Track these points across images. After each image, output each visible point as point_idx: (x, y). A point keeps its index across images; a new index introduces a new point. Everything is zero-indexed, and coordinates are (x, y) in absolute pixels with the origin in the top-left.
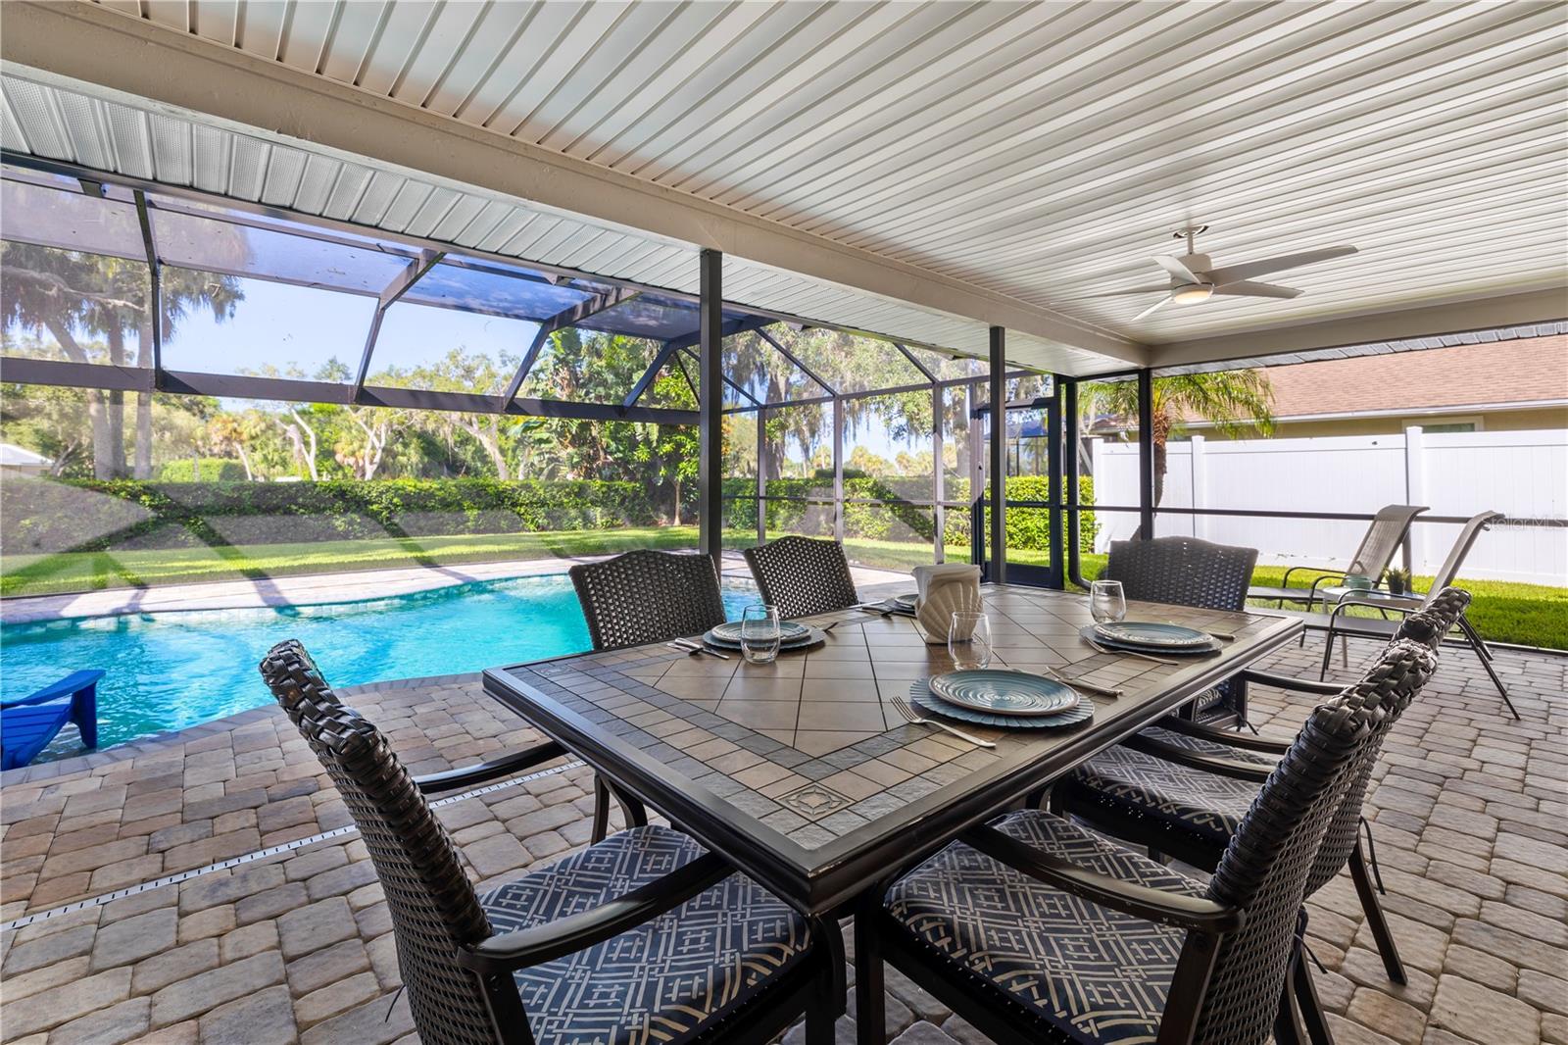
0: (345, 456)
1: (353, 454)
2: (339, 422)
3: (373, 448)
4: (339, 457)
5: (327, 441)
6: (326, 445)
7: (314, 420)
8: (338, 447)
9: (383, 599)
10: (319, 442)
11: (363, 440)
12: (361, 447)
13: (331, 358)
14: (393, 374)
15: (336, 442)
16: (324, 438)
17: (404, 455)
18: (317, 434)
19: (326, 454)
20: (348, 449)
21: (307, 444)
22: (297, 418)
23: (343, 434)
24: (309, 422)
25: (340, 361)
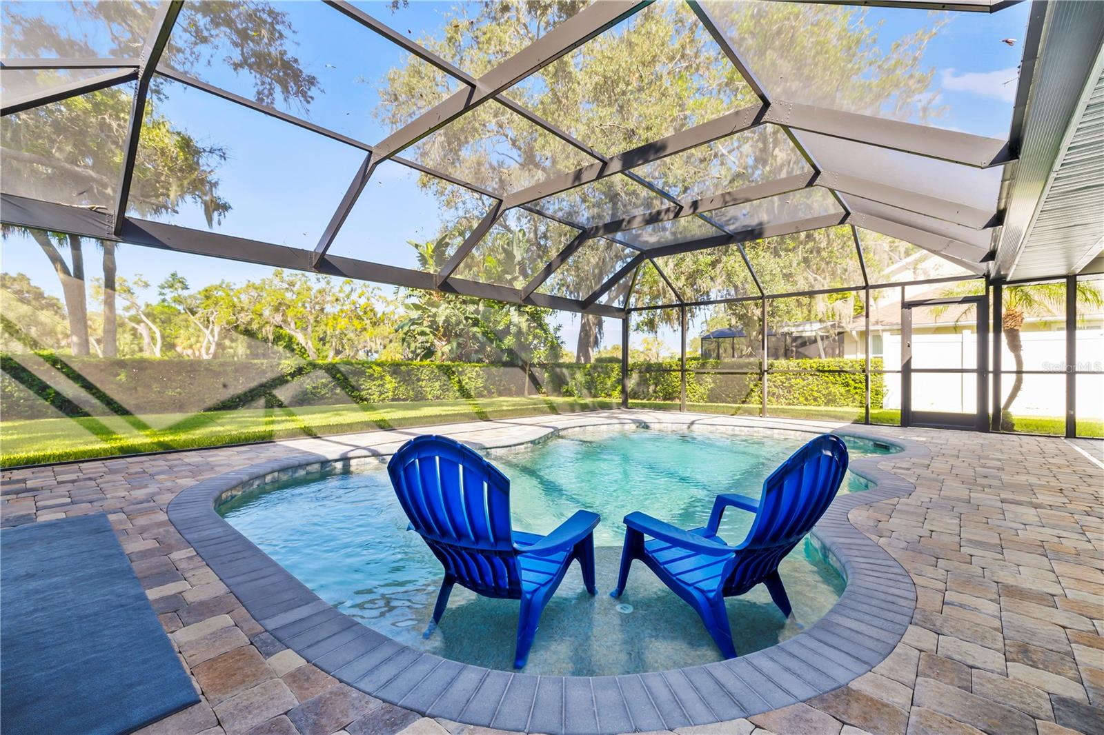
0: (184, 348)
1: (191, 346)
2: (178, 321)
3: (209, 342)
4: (179, 349)
5: (168, 337)
6: (168, 339)
7: (158, 320)
8: (178, 341)
9: (522, 444)
10: (163, 337)
11: (199, 336)
12: (197, 342)
13: (173, 272)
14: (224, 286)
15: (176, 337)
16: (166, 334)
17: (231, 348)
18: (160, 331)
19: (169, 346)
20: (187, 343)
21: (153, 338)
22: (144, 318)
23: (182, 331)
24: (154, 321)
25: (180, 275)
